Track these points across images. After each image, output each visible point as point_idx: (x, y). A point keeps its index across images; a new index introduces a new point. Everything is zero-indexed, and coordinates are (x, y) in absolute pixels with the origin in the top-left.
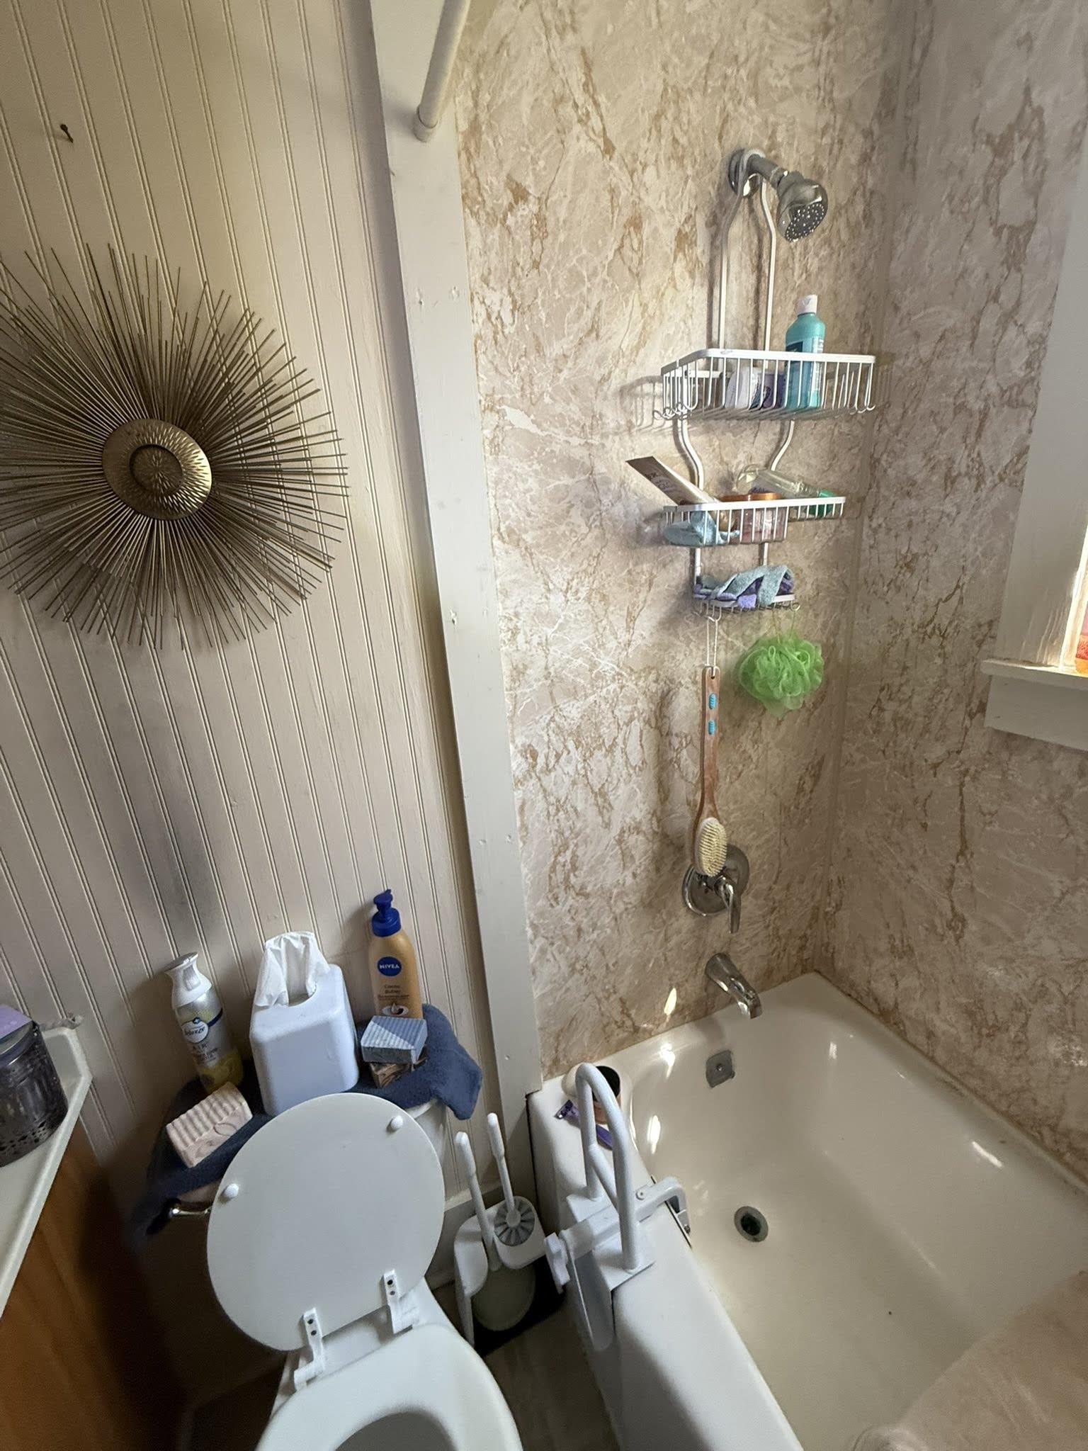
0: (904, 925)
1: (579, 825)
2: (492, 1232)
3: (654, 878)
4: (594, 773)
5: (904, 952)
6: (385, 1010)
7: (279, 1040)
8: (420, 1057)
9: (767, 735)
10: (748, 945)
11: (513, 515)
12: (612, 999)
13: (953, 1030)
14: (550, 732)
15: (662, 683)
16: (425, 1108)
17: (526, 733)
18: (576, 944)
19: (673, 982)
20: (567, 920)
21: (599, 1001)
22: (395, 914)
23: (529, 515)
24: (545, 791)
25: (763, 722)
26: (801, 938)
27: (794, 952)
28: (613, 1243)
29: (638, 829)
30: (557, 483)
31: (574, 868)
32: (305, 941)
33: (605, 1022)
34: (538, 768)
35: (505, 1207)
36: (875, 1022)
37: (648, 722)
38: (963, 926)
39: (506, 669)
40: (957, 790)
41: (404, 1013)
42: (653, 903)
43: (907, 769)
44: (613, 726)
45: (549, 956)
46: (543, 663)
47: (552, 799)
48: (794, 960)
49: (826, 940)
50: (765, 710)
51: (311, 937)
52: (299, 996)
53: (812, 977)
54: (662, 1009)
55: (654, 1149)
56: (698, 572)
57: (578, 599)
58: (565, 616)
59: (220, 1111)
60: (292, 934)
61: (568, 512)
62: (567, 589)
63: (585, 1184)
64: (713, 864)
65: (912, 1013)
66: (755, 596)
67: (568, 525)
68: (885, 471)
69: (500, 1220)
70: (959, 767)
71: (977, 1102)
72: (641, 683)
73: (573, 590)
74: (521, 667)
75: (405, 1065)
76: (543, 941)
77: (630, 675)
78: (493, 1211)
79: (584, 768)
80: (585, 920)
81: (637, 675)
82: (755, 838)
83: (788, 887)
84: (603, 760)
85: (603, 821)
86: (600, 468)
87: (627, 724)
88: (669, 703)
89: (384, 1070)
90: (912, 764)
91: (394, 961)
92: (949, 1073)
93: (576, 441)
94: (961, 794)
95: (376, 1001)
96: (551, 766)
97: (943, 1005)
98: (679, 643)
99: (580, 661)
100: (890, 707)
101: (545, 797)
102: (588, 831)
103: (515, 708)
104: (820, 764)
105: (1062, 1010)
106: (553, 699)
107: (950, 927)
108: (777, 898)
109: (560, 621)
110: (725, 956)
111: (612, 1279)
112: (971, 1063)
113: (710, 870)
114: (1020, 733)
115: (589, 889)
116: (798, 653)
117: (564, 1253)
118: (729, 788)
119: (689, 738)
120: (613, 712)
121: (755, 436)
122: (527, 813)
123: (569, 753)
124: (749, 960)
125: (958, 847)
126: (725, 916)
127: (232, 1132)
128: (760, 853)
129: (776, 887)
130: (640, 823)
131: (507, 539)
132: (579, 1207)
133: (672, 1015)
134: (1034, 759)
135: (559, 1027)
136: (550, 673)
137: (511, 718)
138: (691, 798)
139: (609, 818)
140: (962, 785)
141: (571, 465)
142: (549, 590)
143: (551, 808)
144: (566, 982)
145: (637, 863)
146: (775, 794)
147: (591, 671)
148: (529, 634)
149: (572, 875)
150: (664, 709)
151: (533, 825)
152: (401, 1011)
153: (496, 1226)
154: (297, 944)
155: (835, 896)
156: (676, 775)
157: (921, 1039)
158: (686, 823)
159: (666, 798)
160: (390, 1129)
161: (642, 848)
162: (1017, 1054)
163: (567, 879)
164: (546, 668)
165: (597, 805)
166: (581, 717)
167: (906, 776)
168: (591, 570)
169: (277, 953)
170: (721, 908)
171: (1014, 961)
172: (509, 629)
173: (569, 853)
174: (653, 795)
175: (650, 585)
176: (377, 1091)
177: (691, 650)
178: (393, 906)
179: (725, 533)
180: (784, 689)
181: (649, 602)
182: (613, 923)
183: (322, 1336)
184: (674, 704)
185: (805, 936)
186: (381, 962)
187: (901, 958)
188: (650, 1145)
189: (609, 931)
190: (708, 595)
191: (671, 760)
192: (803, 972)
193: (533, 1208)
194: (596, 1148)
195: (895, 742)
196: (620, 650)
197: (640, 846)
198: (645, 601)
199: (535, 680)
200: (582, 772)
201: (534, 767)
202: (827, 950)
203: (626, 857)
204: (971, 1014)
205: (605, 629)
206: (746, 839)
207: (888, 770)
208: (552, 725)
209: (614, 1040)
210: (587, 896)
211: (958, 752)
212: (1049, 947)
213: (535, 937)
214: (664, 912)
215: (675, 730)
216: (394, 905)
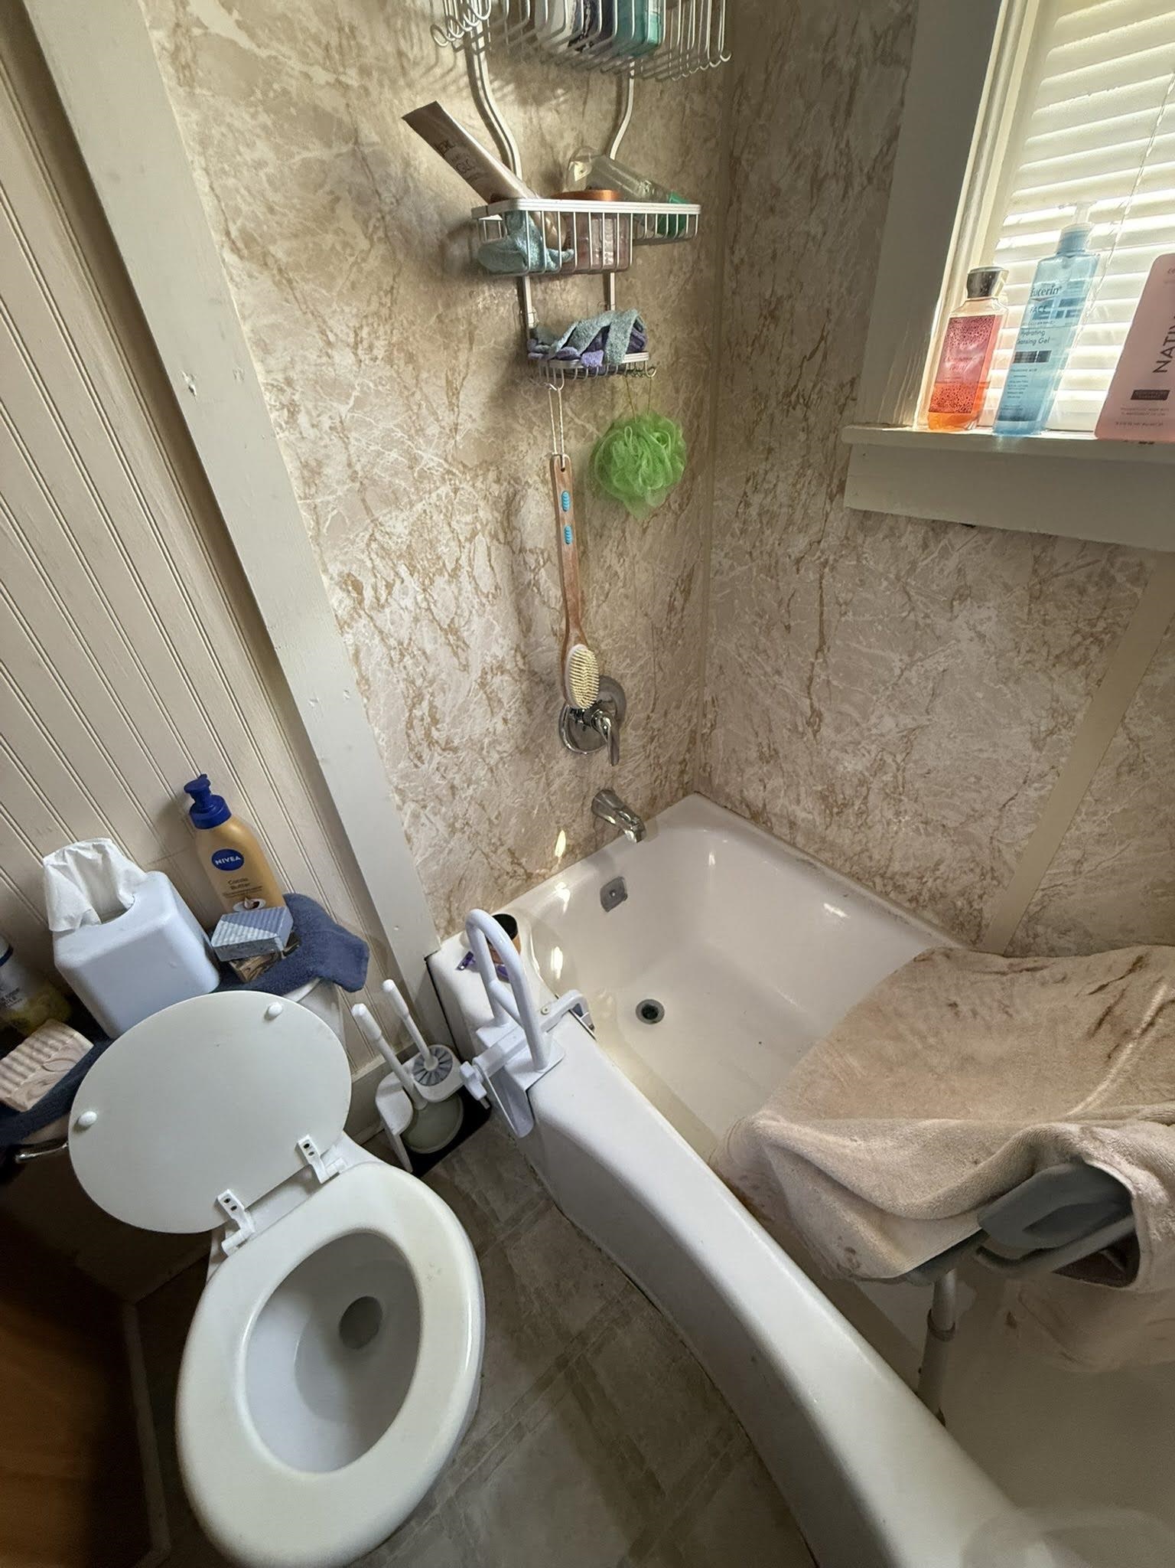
0: (771, 731)
1: (431, 670)
2: (412, 1080)
3: (528, 722)
4: (439, 605)
5: (770, 756)
6: (236, 907)
7: (97, 962)
8: (288, 945)
9: (632, 546)
10: (631, 777)
11: (244, 208)
12: (499, 852)
13: (810, 817)
14: (374, 556)
15: (505, 484)
16: (307, 989)
17: (341, 558)
18: (451, 803)
19: (561, 825)
20: (437, 779)
21: (487, 856)
22: (220, 801)
23: (271, 210)
24: (381, 632)
25: (627, 530)
26: (680, 763)
27: (674, 778)
28: (525, 1054)
29: (501, 669)
30: (306, 154)
31: (435, 721)
32: (100, 849)
33: (496, 875)
34: (367, 603)
35: (421, 1057)
36: (749, 826)
37: (494, 536)
38: (820, 721)
39: (291, 467)
40: (816, 584)
41: (260, 905)
42: (529, 748)
43: (773, 570)
44: (453, 544)
45: (423, 820)
46: (344, 458)
47: (392, 642)
48: (676, 785)
49: (703, 761)
50: (628, 514)
51: (109, 843)
52: (112, 911)
53: (692, 798)
54: (553, 852)
55: (558, 976)
56: (531, 324)
57: (376, 359)
58: (361, 385)
59: (46, 1050)
60: (78, 844)
61: (333, 210)
62: (356, 344)
63: (492, 1016)
64: (586, 696)
65: (777, 810)
66: (601, 353)
67: (336, 232)
68: (747, 177)
69: (419, 1068)
70: (819, 558)
71: (829, 872)
72: (479, 484)
73: (365, 344)
74: (313, 464)
75: (272, 954)
76: (413, 805)
77: (464, 473)
78: (410, 1063)
79: (426, 599)
80: (457, 776)
81: (472, 473)
82: (629, 666)
83: (666, 714)
84: (447, 588)
85: (460, 663)
86: (369, 133)
87: (470, 540)
88: (518, 511)
89: (247, 964)
90: (777, 563)
91: (234, 853)
92: (808, 854)
93: (321, 76)
94: (821, 588)
95: (223, 899)
96: (382, 600)
97: (803, 796)
98: (519, 428)
99: (394, 455)
100: (756, 499)
101: (383, 639)
102: (443, 676)
103: (318, 523)
104: (690, 576)
105: (895, 777)
106: (368, 509)
107: (808, 723)
108: (655, 726)
109: (355, 393)
110: (609, 792)
111: (524, 1082)
112: (823, 840)
113: (583, 703)
114: (875, 510)
115: (456, 742)
116: (657, 434)
117: (478, 1075)
118: (597, 612)
119: (546, 555)
120: (449, 525)
121: (585, 103)
122: (363, 662)
123: (403, 582)
124: (633, 790)
125: (817, 644)
126: (605, 752)
127: (71, 1066)
128: (636, 680)
129: (654, 716)
130: (503, 661)
131: (245, 252)
132: (487, 1036)
133: (564, 856)
134: (886, 537)
135: (448, 887)
136: (356, 472)
137: (316, 538)
138: (556, 627)
139: (466, 659)
140: (822, 577)
141: (323, 124)
142: (329, 343)
143: (393, 653)
144: (449, 843)
145: (506, 706)
146: (646, 615)
147: (411, 468)
148: (314, 414)
149: (433, 728)
150: (512, 518)
151: (374, 675)
152: (256, 904)
153: (415, 1074)
154: (90, 855)
155: (709, 716)
156: (537, 601)
157: (785, 830)
158: (554, 656)
159: (529, 630)
160: (269, 1017)
161: (509, 689)
162: (859, 823)
163: (428, 735)
164: (350, 465)
165: (449, 644)
166: (410, 534)
167: (772, 578)
168: (385, 312)
169: (64, 869)
170: (602, 743)
171: (859, 743)
172: (283, 406)
173: (425, 704)
174: (514, 628)
175: (471, 342)
176: (245, 986)
177: (535, 437)
178: (213, 793)
179: (555, 252)
180: (644, 481)
181: (473, 368)
182: (489, 775)
183: (243, 1208)
184: (523, 510)
185: (684, 760)
186: (215, 857)
187: (768, 762)
188: (555, 972)
189: (485, 783)
190: (545, 352)
191: (530, 583)
192: (684, 796)
193: (449, 1051)
194: (496, 983)
195: (761, 541)
196: (445, 439)
197: (506, 687)
198: (468, 365)
199: (338, 482)
200: (424, 605)
201: (361, 602)
202: (704, 771)
203: (493, 701)
204: (824, 798)
205: (420, 406)
206: (618, 668)
207: (755, 574)
208: (374, 545)
209: (507, 890)
210: (455, 750)
211: (819, 542)
212: (889, 723)
213: (404, 802)
214: (542, 756)
215: (529, 545)
216: (214, 790)
